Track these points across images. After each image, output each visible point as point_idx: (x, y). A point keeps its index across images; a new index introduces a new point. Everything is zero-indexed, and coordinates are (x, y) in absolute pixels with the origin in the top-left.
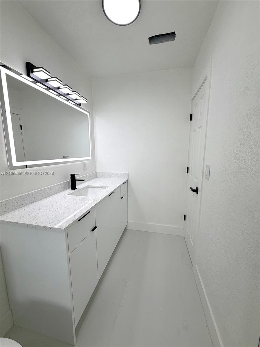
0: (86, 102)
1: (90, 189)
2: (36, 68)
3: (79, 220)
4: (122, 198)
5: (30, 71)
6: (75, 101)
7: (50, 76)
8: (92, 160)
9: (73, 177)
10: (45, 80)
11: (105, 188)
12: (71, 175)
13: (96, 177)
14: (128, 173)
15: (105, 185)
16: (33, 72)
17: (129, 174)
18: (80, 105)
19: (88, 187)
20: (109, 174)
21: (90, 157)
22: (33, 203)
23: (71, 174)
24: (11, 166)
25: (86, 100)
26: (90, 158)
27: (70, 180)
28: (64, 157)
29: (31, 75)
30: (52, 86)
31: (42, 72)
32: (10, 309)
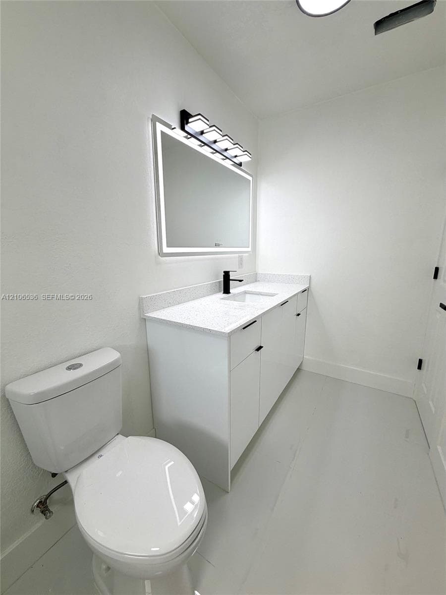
0: (251, 159)
1: (248, 296)
2: (192, 116)
3: (244, 328)
4: (298, 315)
5: (185, 122)
6: (235, 160)
7: (208, 125)
8: (251, 253)
9: (227, 275)
10: (200, 133)
11: (272, 295)
12: (224, 272)
13: (256, 281)
14: (310, 276)
15: (272, 291)
16: (188, 123)
17: (312, 278)
18: (240, 164)
19: (245, 293)
20: (278, 276)
21: (249, 247)
22: (180, 304)
23: (224, 270)
24: (161, 253)
25: (251, 156)
26: (249, 249)
27: (222, 280)
28: (217, 245)
29: (187, 128)
30: (208, 140)
31: (200, 120)
32: (154, 428)
